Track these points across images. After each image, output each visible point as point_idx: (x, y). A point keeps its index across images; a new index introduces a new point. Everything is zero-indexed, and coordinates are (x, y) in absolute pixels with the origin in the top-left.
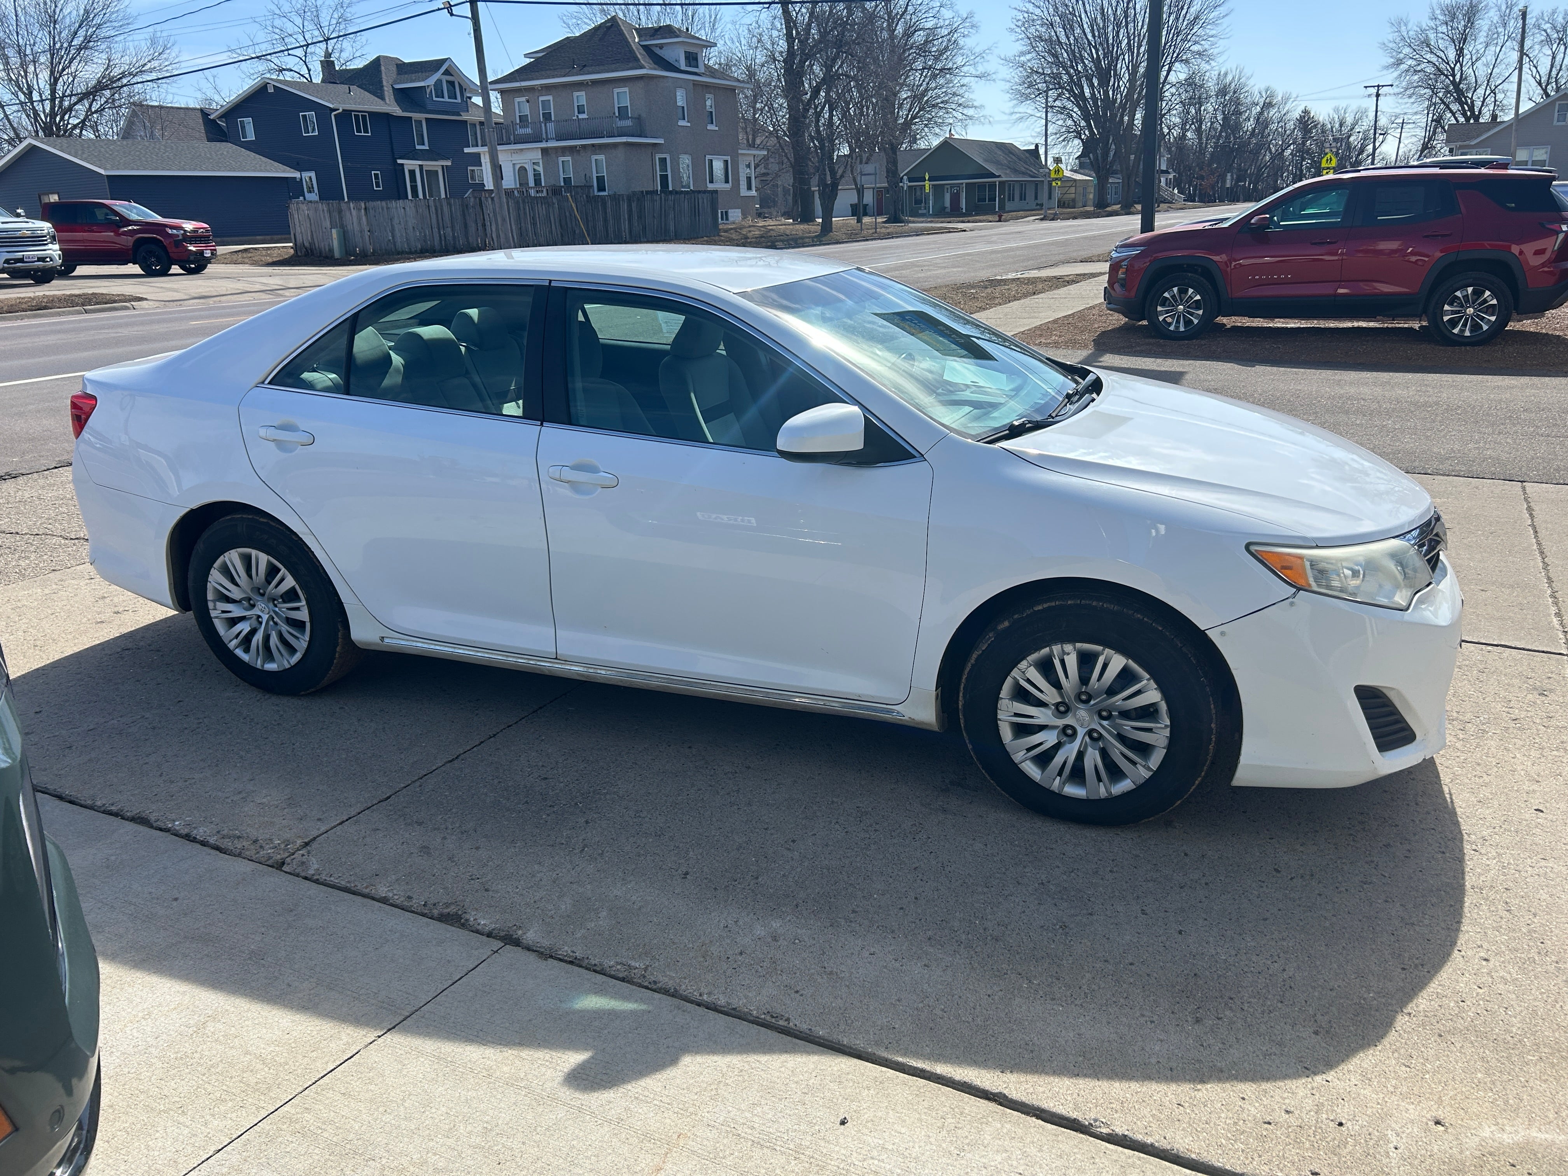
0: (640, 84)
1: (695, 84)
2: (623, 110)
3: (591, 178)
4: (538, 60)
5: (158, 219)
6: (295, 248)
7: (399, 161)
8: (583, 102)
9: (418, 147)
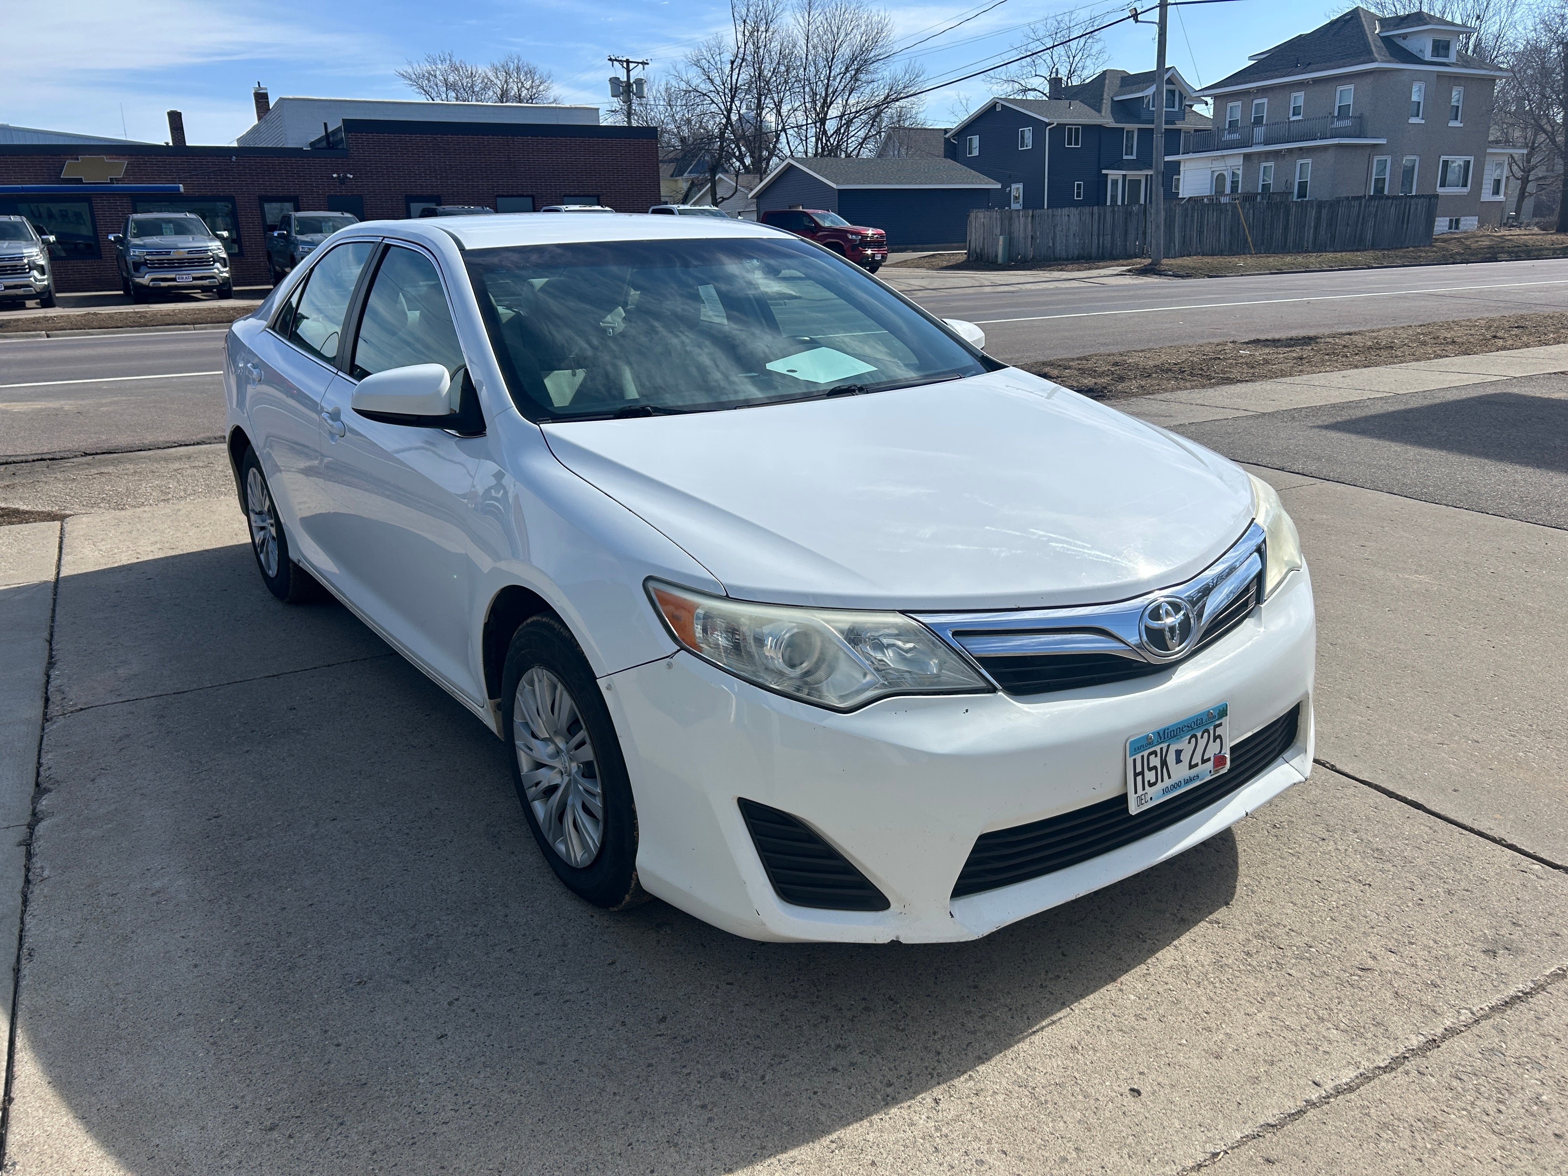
0: (1369, 80)
1: (1440, 75)
2: (1343, 111)
3: (1292, 184)
4: (1260, 62)
5: (846, 225)
6: (968, 254)
7: (1104, 172)
8: (1300, 102)
9: (1125, 157)
